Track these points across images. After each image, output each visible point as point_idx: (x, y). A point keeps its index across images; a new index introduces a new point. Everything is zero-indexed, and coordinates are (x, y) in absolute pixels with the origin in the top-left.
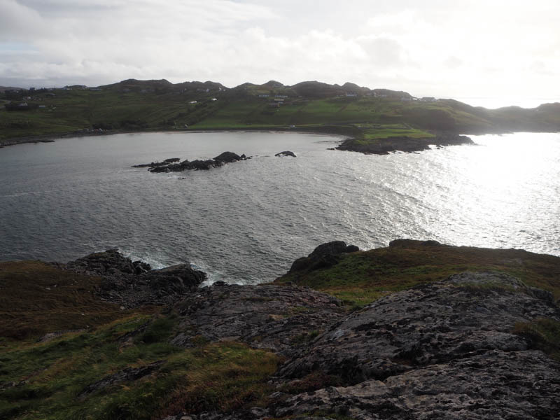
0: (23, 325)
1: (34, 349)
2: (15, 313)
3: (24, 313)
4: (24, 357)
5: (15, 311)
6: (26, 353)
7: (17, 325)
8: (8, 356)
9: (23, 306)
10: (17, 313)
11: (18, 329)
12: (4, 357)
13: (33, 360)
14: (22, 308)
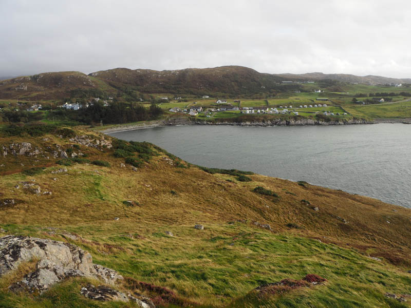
0: (399, 255)
1: (407, 277)
2: (395, 244)
3: (402, 247)
4: (398, 279)
5: (396, 243)
6: (401, 277)
7: (394, 253)
8: (387, 273)
9: (403, 242)
10: (397, 245)
11: (395, 256)
12: (384, 272)
13: (405, 284)
14: (401, 243)
